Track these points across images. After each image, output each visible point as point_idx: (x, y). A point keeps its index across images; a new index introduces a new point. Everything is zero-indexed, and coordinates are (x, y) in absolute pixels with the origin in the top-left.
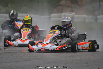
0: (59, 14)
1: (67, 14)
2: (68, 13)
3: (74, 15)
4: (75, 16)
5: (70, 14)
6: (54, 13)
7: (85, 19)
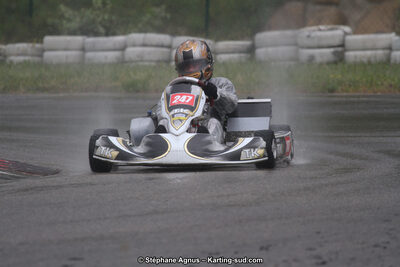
0: (289, 33)
1: (320, 30)
2: (322, 27)
3: (346, 34)
4: (348, 38)
5: (332, 29)
6: (270, 28)
7: (390, 48)
